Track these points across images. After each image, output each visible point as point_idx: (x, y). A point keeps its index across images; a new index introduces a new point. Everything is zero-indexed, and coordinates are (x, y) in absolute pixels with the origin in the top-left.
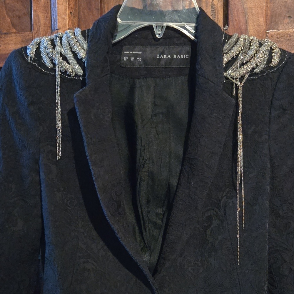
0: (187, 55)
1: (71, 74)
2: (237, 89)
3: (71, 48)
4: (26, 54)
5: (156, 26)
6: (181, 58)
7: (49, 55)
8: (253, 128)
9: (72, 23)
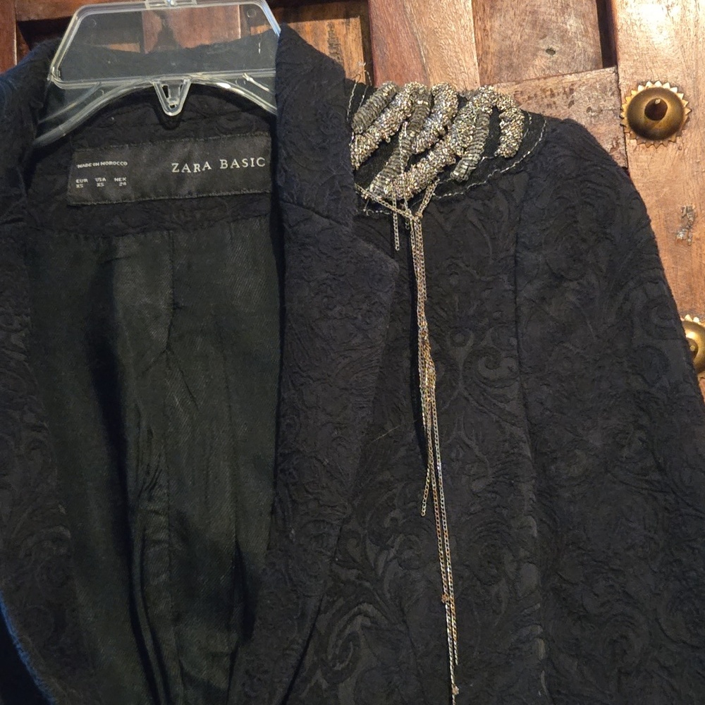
0: (261, 158)
2: (406, 232)
5: (165, 89)
6: (241, 167)
8: (470, 343)
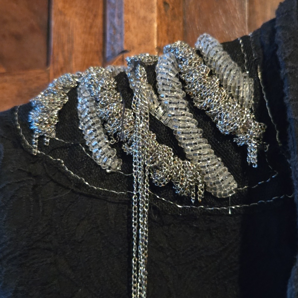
1: (189, 194)
3: (188, 97)
4: (26, 125)
7: (107, 125)
9: (167, 34)
